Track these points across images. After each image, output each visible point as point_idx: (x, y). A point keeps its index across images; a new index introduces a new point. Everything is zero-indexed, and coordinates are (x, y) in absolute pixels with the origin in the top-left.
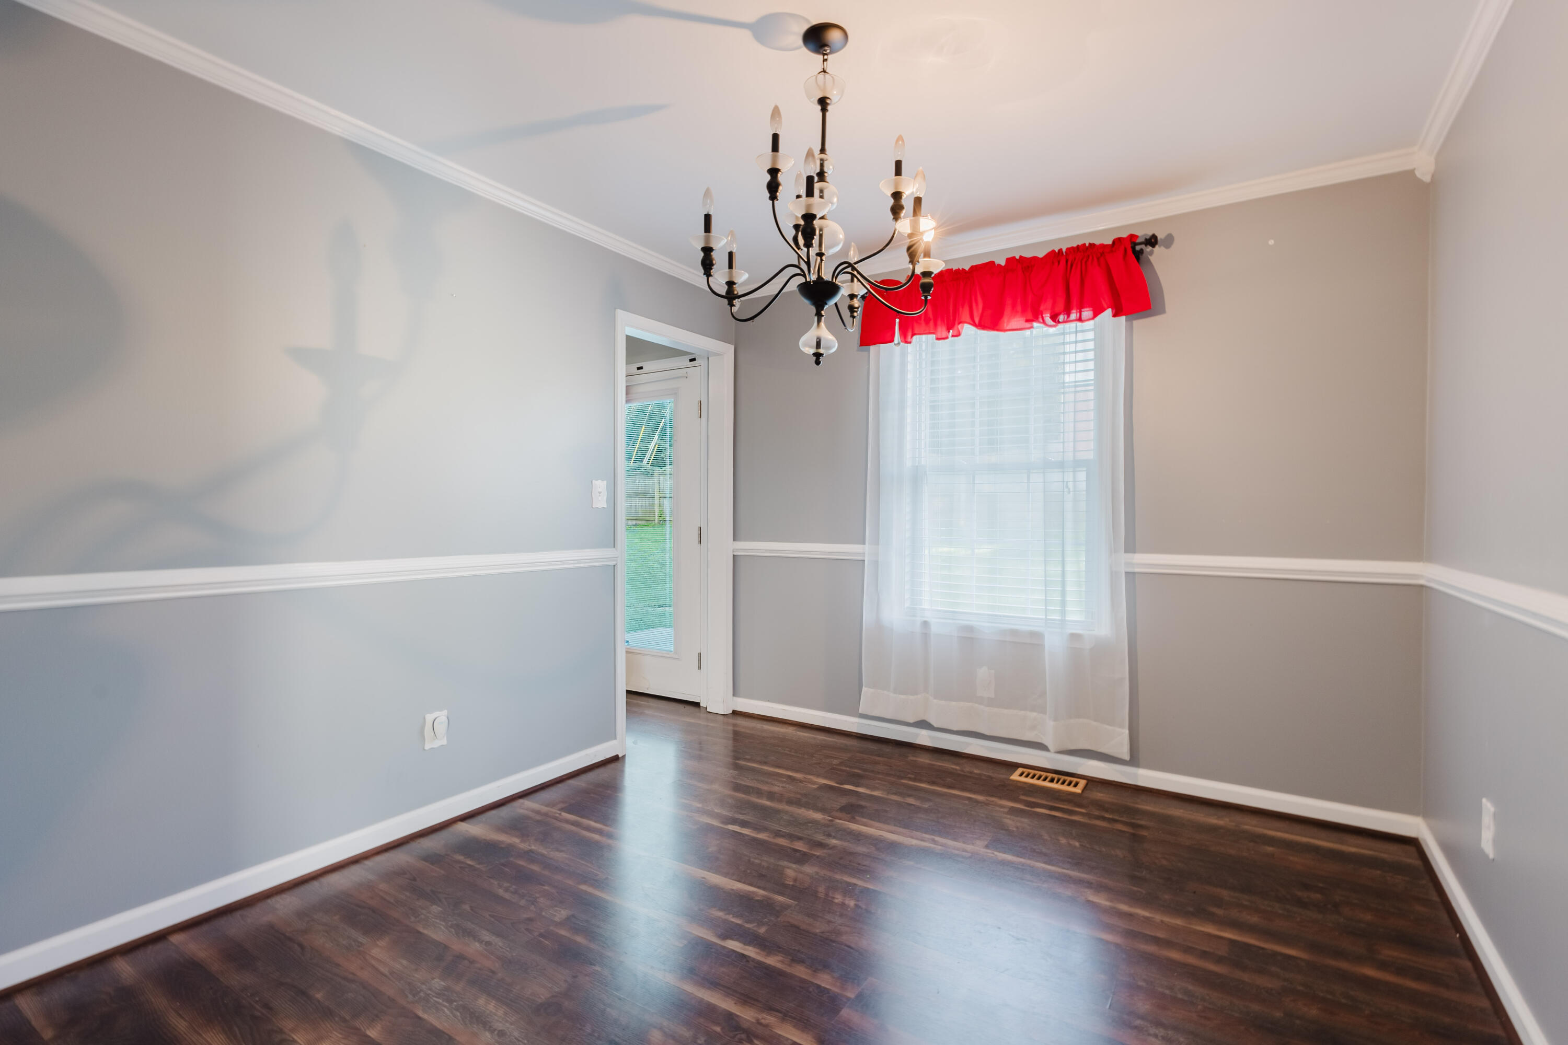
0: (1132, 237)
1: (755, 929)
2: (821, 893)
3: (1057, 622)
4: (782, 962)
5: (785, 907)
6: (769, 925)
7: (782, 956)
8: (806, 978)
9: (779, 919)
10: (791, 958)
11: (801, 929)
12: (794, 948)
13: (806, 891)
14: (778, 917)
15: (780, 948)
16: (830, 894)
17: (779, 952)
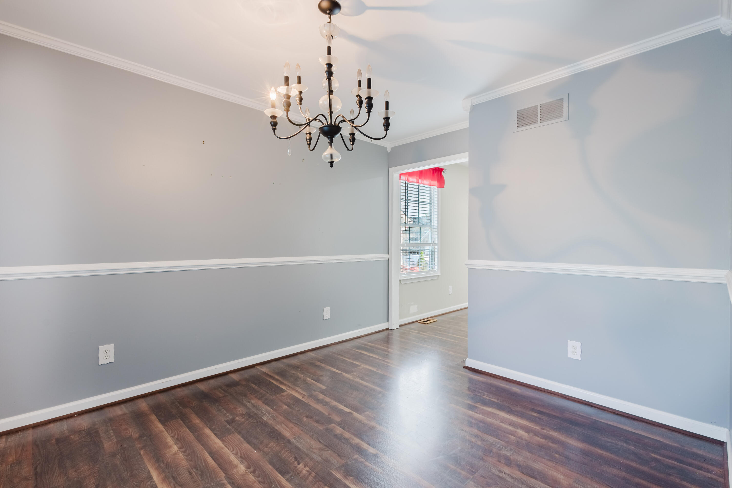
1: (360, 458)
2: (312, 476)
4: (353, 440)
5: (338, 469)
6: (352, 459)
7: (352, 442)
8: (346, 432)
9: (345, 461)
10: (349, 441)
11: (337, 454)
12: (345, 445)
13: (320, 479)
14: (346, 463)
15: (352, 446)
16: (308, 474)
17: (353, 444)
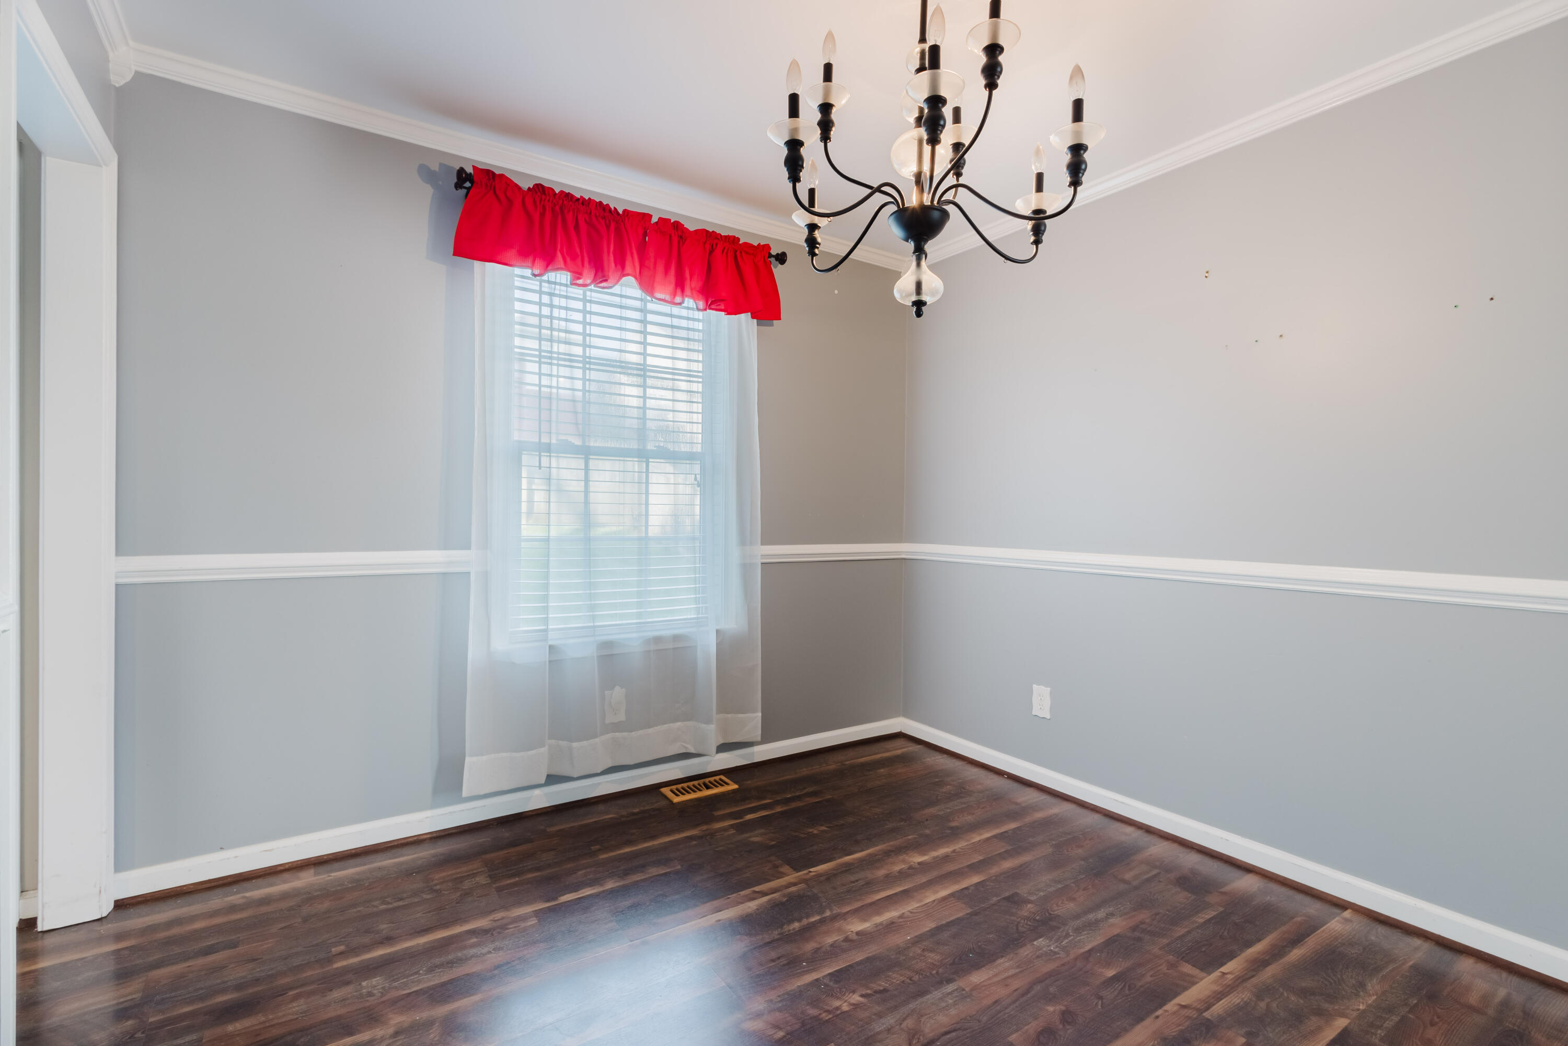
0: (767, 247)
3: (694, 621)
